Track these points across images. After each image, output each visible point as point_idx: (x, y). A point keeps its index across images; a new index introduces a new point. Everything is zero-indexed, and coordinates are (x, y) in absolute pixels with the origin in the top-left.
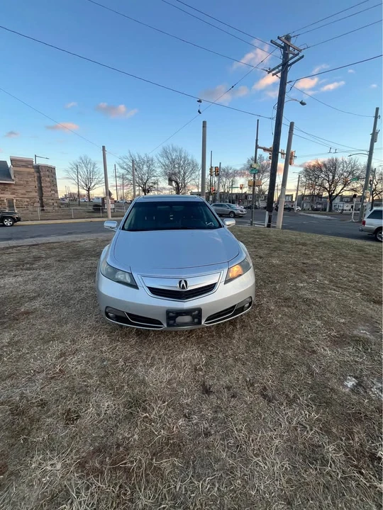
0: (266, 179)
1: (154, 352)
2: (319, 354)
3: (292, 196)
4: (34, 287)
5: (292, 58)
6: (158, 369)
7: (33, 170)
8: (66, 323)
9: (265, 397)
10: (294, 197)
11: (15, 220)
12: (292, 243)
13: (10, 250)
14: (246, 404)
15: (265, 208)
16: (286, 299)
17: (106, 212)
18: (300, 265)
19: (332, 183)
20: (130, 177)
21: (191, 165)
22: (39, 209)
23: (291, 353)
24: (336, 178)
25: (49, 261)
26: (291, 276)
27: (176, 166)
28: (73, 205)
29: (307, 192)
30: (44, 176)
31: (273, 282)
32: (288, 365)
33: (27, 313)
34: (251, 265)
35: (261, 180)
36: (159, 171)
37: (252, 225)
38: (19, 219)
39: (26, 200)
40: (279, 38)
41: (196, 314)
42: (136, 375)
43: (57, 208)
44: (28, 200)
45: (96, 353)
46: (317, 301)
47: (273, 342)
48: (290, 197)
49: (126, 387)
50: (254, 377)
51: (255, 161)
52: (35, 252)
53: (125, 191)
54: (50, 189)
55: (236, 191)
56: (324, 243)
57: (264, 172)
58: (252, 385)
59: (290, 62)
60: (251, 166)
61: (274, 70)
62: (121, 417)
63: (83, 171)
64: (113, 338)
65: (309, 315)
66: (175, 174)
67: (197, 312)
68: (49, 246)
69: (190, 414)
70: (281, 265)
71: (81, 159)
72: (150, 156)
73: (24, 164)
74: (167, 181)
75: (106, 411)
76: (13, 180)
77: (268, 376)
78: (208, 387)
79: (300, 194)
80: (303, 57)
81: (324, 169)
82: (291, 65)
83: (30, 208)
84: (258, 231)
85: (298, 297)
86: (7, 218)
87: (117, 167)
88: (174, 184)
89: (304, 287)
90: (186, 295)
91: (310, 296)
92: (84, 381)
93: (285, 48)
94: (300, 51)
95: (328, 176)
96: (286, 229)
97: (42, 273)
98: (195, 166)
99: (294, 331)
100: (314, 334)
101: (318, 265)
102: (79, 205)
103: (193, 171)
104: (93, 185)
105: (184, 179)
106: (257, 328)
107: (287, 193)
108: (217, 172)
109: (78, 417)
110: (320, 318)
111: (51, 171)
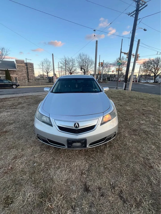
0: (124, 68)
1: (61, 159)
2: (155, 169)
3: (136, 75)
4: (13, 118)
5: (141, 7)
6: (61, 171)
7: (24, 65)
8: (22, 138)
9: (121, 198)
10: (137, 76)
11: (17, 86)
12: (137, 99)
13: (11, 99)
14: (110, 202)
15: (123, 81)
16: (135, 130)
17: (54, 83)
18: (141, 111)
19: (156, 69)
20: (64, 67)
21: (91, 62)
22: (27, 81)
23: (138, 167)
24: (158, 67)
25: (24, 105)
26: (137, 117)
27: (84, 62)
28: (41, 80)
29: (144, 74)
30: (29, 67)
31: (127, 120)
32: (136, 175)
33: (6, 132)
34: (116, 114)
35: (122, 68)
36: (77, 64)
37: (117, 89)
38: (19, 85)
39: (22, 77)
41: (84, 142)
42: (49, 175)
43: (34, 81)
44: (23, 77)
45: (32, 158)
46: (152, 133)
47: (127, 158)
48: (135, 76)
49: (42, 183)
50: (115, 182)
51: (120, 59)
52: (20, 100)
53: (62, 73)
54: (31, 73)
55: (110, 73)
56: (153, 99)
57: (124, 64)
58: (114, 188)
59: (140, 9)
60: (118, 62)
61: (131, 13)
62: (35, 204)
63: (45, 65)
64: (42, 149)
65: (147, 142)
66: (84, 66)
67: (84, 141)
68: (27, 98)
69: (75, 206)
70: (131, 110)
71: (45, 60)
72: (73, 58)
73: (21, 62)
74: (80, 69)
75: (28, 199)
76: (17, 69)
77: (123, 183)
78: (88, 186)
79: (140, 74)
80: (147, 5)
81: (153, 63)
83: (24, 81)
84: (120, 92)
85: (141, 129)
86: (14, 85)
87: (59, 63)
88: (83, 70)
89: (144, 123)
90: (78, 131)
91: (147, 130)
92: (21, 176)
94: (145, 3)
95: (154, 66)
96: (133, 91)
97: (19, 110)
98: (92, 62)
99: (139, 151)
100: (151, 154)
101: (150, 111)
102: (43, 79)
103: (92, 64)
104: (49, 71)
105: (87, 68)
106: (118, 147)
107: (134, 74)
108: (102, 65)
109: (12, 202)
110: (154, 144)
111: (32, 65)
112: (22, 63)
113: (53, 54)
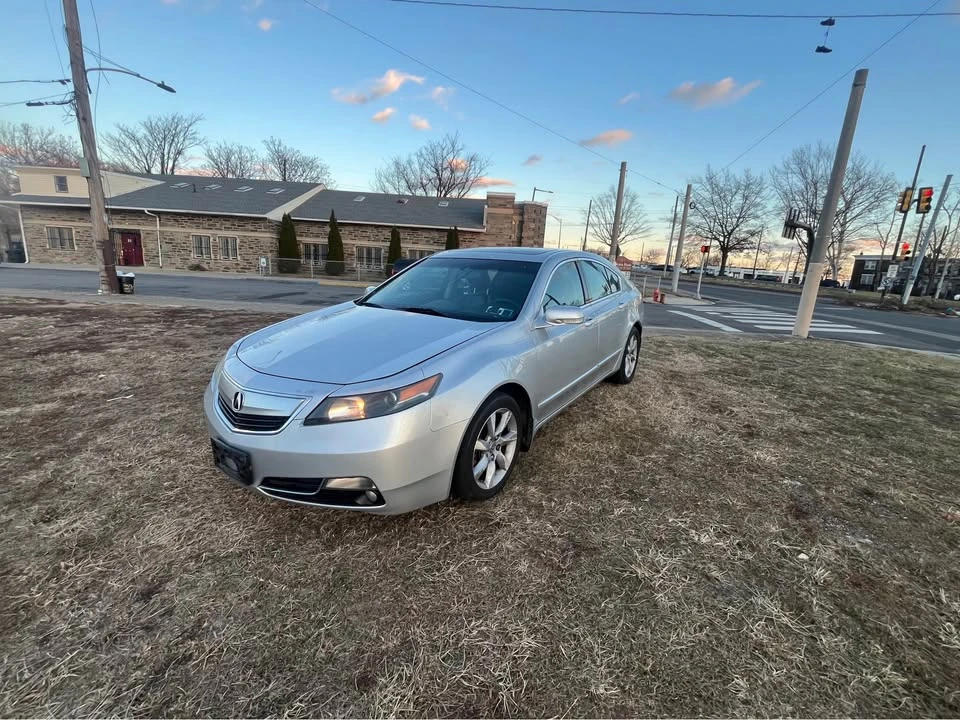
7: (512, 211)
30: (528, 219)
67: (244, 459)
73: (502, 202)
74: (781, 229)
76: (485, 228)
104: (622, 236)
111: (541, 211)
112: (504, 206)
113: (623, 165)
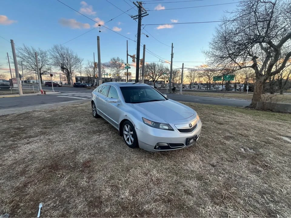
40: (137, 2)
82: (143, 16)
93: (140, 8)
